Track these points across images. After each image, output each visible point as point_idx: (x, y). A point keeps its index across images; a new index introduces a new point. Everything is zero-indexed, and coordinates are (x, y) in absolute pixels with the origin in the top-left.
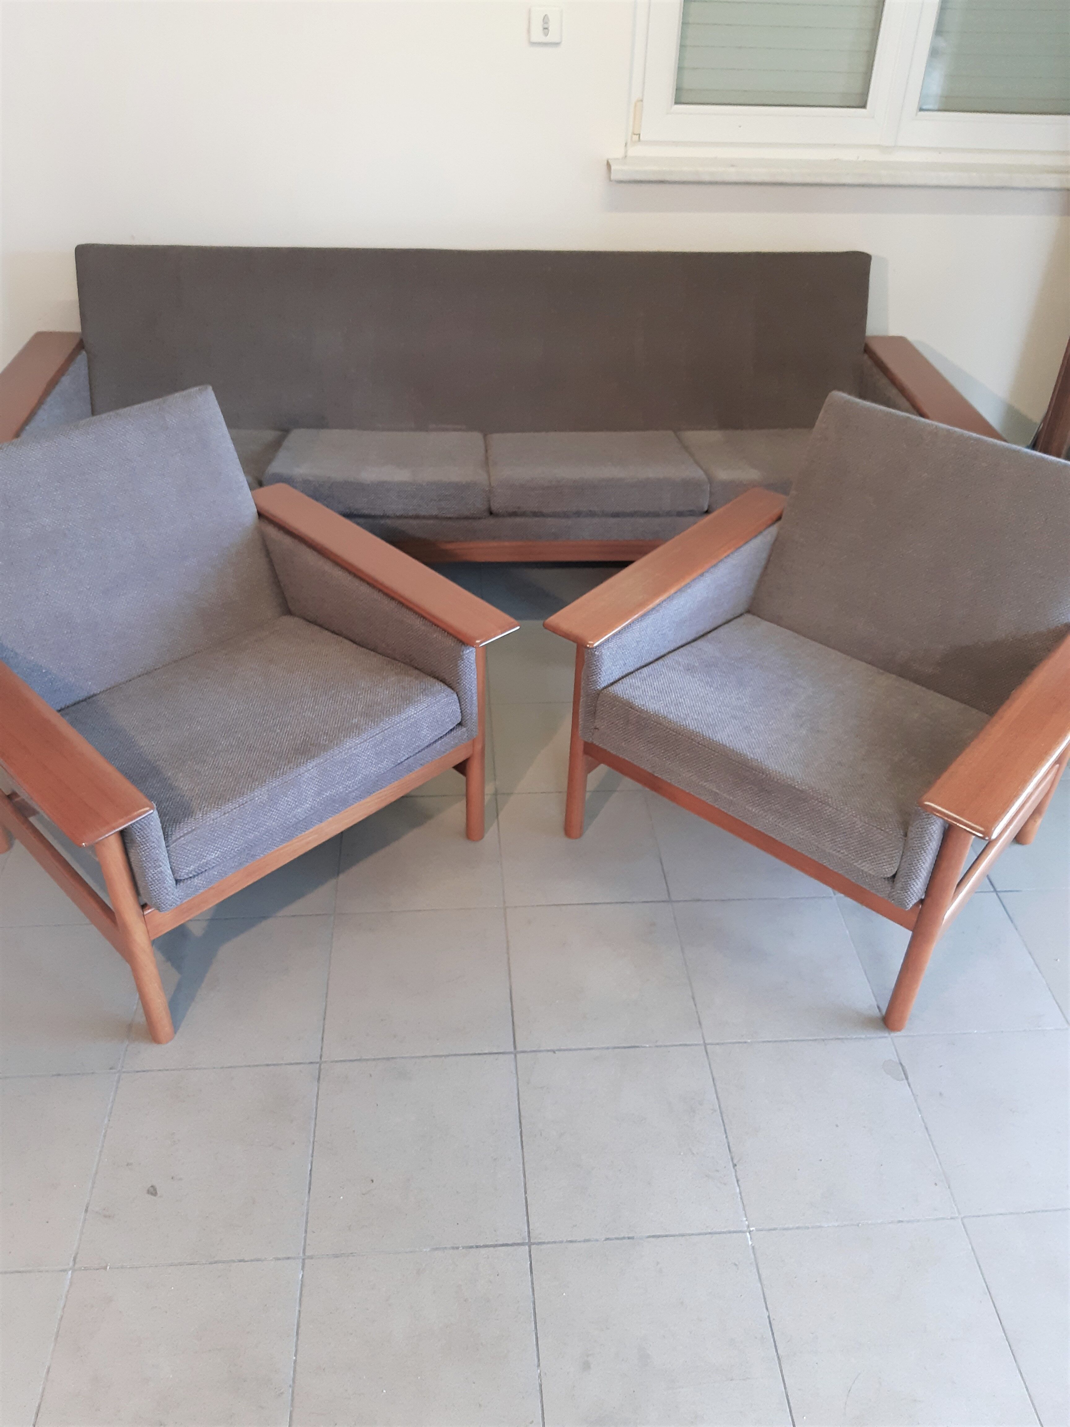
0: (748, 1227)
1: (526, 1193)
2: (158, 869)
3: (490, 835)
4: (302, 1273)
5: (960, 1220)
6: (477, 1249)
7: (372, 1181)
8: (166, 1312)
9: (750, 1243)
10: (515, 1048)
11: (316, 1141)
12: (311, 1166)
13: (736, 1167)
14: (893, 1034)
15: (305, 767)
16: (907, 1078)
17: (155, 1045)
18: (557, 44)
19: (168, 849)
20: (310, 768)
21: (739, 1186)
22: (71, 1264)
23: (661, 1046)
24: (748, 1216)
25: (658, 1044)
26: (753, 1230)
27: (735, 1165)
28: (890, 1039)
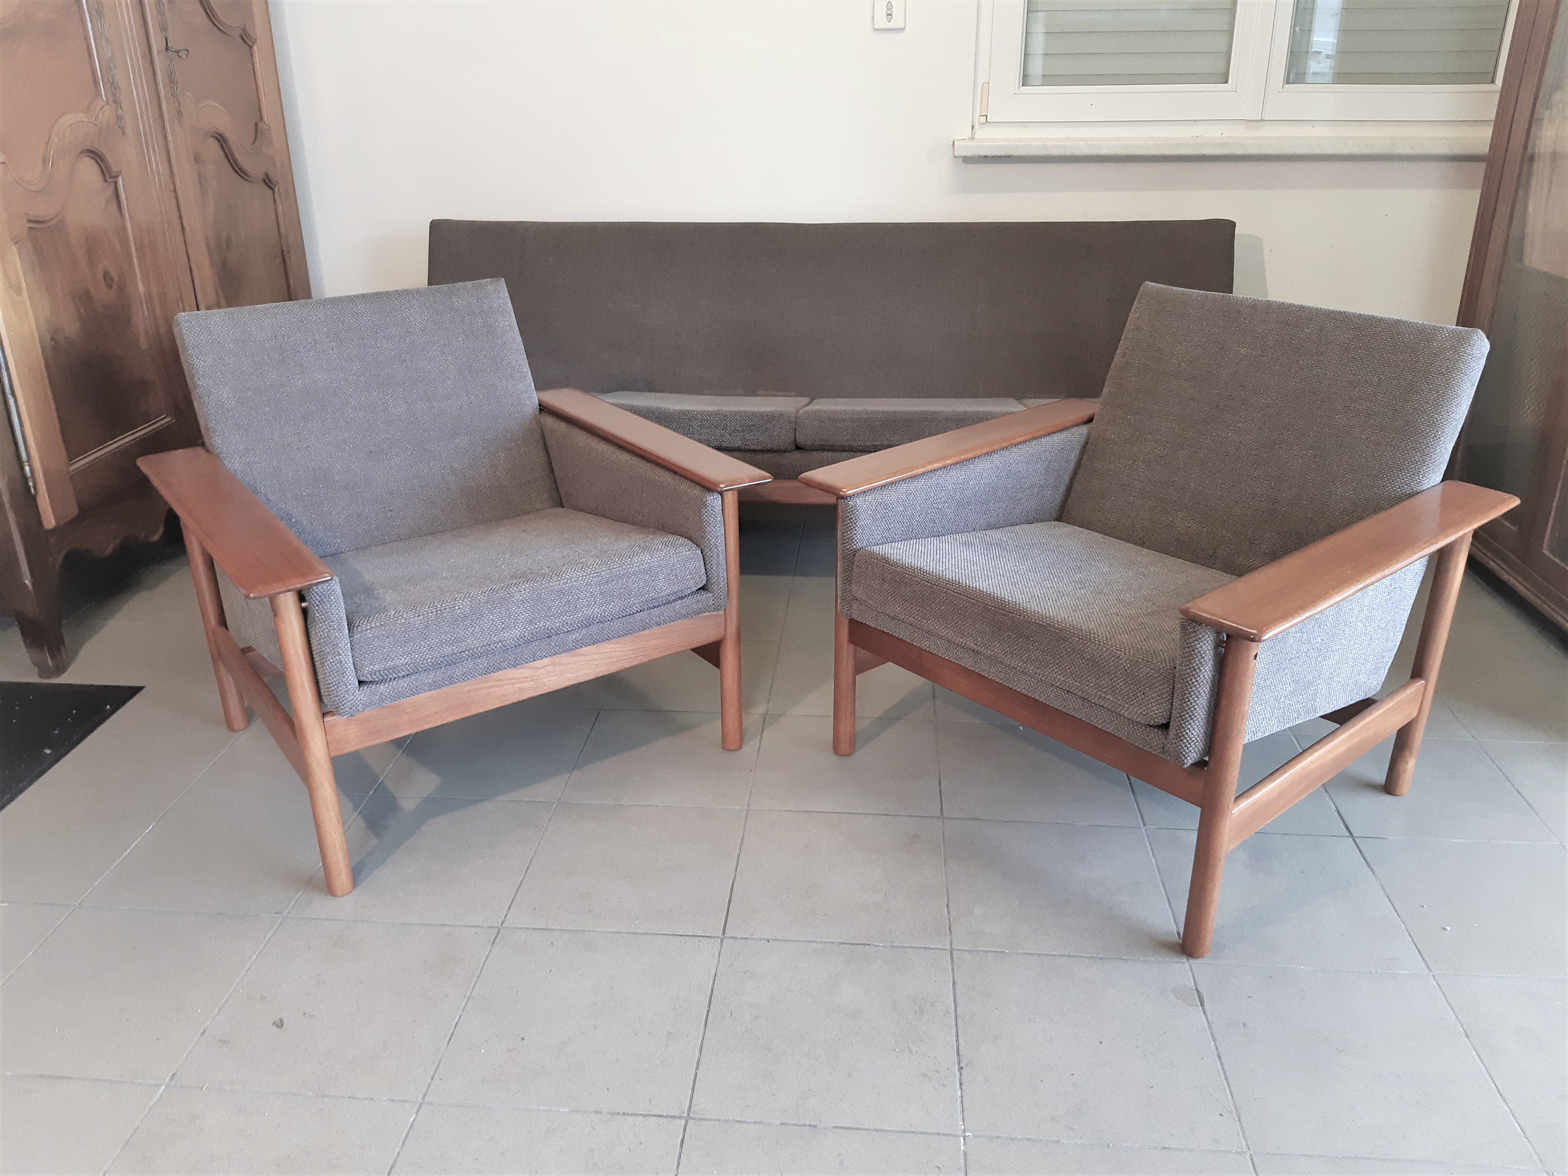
0: (964, 1131)
1: (697, 1068)
2: (337, 657)
3: (749, 748)
4: (414, 1117)
5: (1248, 1156)
6: (624, 1116)
7: (523, 1039)
8: (251, 1136)
9: (963, 1148)
10: (724, 933)
11: (472, 997)
12: (459, 1019)
13: (962, 1070)
14: (1192, 961)
15: (517, 587)
16: (1202, 1005)
17: (330, 897)
18: (902, 30)
19: (352, 639)
20: (522, 590)
21: (961, 1089)
22: (168, 1079)
23: (897, 947)
24: (965, 1120)
25: (895, 944)
26: (969, 1135)
27: (961, 1068)
28: (1187, 965)
